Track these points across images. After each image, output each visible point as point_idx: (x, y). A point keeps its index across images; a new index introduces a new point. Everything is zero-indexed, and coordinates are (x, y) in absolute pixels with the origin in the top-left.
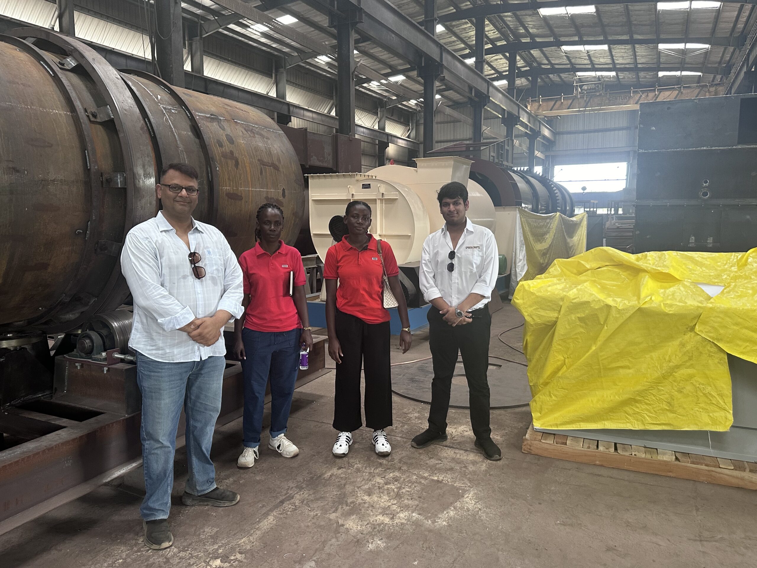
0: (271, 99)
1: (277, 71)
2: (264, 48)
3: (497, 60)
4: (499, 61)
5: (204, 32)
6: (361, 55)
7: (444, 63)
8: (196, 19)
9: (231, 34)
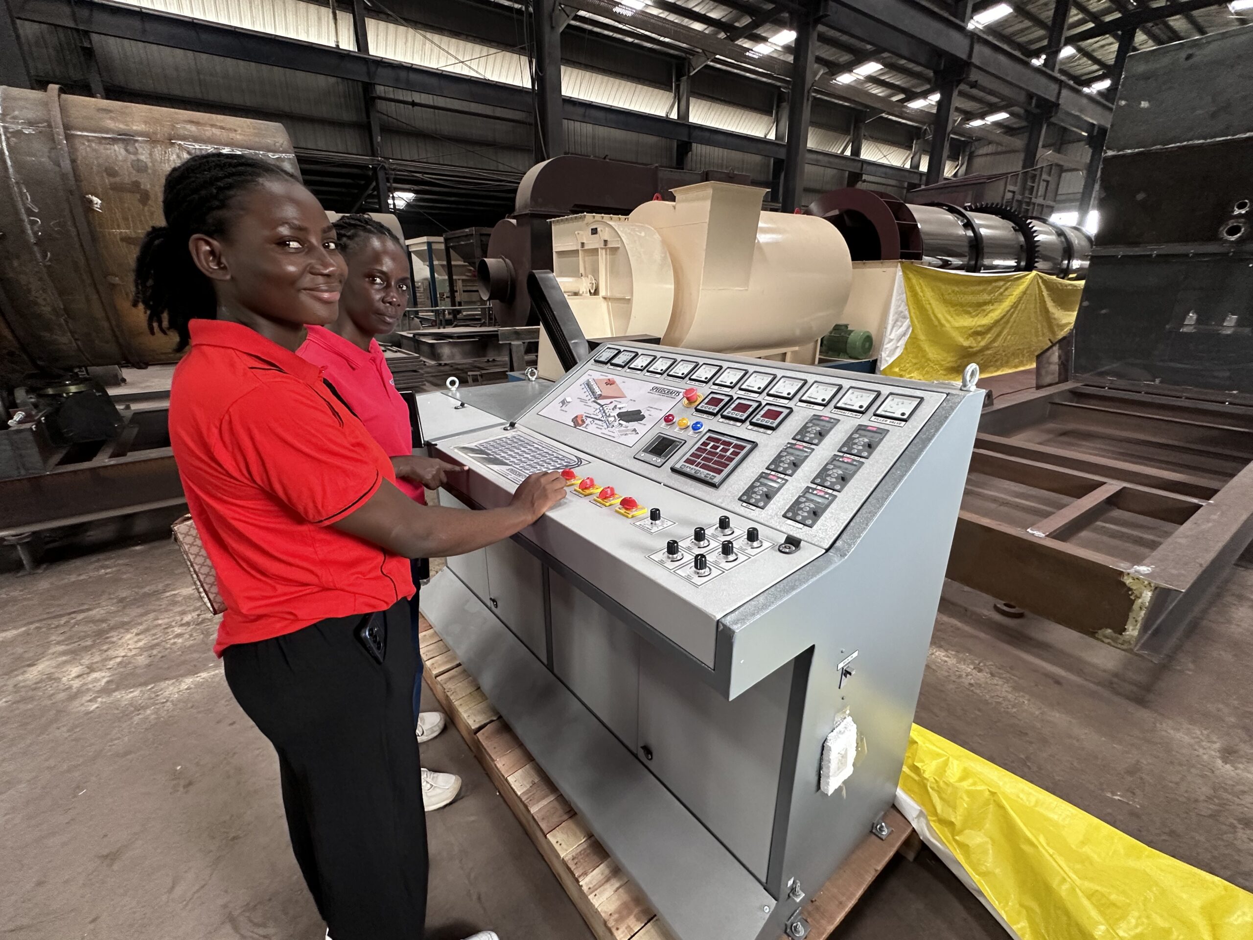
0: (769, 142)
1: (778, 107)
2: (764, 80)
3: (1103, 46)
4: (1107, 47)
5: (691, 69)
6: (886, 70)
7: (975, 60)
8: (683, 55)
9: (724, 67)
